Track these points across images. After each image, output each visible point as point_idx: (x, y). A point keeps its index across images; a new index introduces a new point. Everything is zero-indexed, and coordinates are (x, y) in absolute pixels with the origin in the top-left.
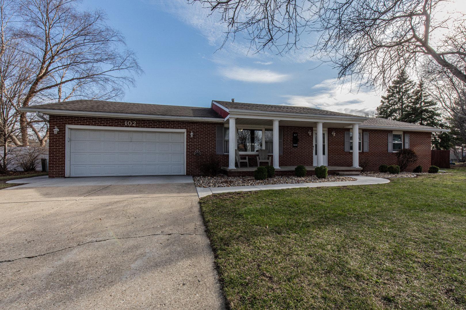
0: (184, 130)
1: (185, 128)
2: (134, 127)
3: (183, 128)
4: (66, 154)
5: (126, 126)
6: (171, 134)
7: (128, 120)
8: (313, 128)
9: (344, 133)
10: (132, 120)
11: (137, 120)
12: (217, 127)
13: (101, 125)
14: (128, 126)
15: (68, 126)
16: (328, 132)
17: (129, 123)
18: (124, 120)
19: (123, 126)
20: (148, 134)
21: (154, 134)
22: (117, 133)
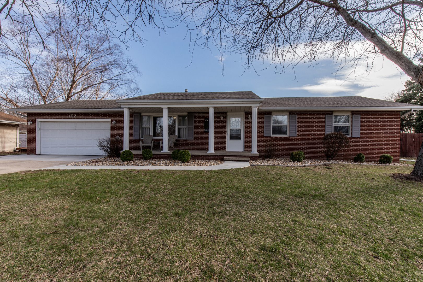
0: (109, 120)
1: (110, 118)
2: (75, 118)
3: (108, 118)
4: (36, 139)
5: (70, 118)
6: (102, 123)
7: (71, 113)
8: (226, 112)
9: (264, 116)
10: (74, 113)
11: (77, 113)
12: (134, 116)
13: (55, 118)
14: (71, 118)
15: (38, 120)
16: (245, 116)
17: (72, 116)
18: (69, 113)
19: (68, 118)
20: (87, 124)
21: (90, 124)
22: (67, 123)
